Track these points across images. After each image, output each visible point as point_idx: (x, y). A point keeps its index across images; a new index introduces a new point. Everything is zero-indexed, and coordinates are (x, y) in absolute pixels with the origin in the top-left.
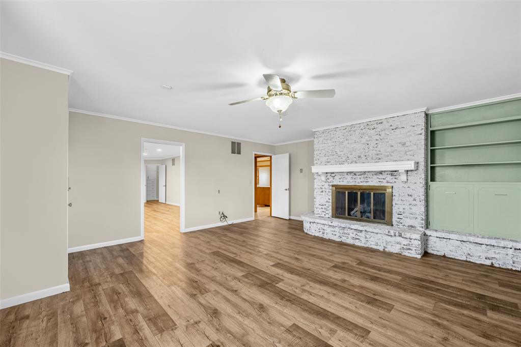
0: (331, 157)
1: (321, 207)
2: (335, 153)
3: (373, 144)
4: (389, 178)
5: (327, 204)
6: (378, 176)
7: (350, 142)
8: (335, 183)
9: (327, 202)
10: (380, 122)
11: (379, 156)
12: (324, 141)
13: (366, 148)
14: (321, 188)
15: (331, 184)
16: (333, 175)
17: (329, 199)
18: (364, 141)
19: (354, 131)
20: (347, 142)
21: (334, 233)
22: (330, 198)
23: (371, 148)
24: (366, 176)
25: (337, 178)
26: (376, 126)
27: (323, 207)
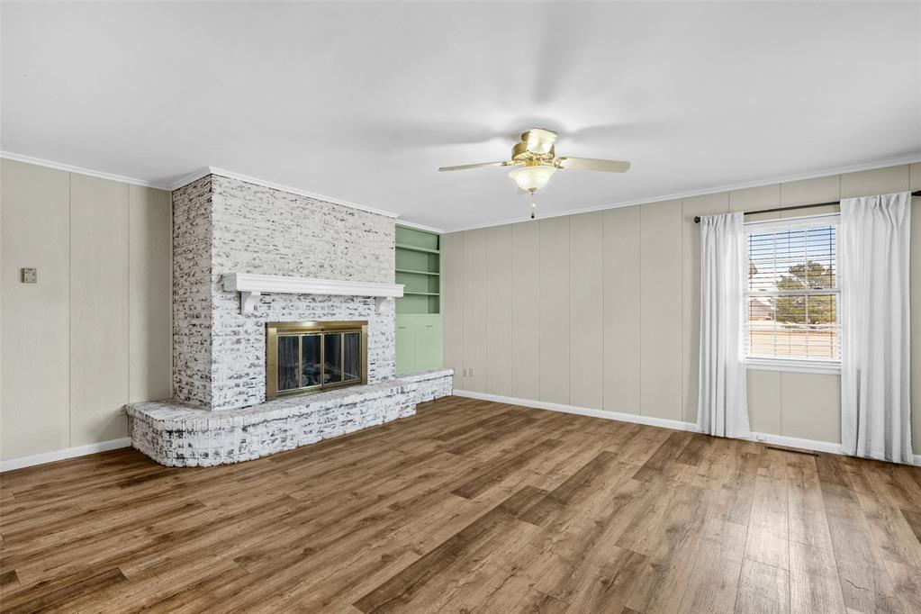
0: (263, 256)
1: (233, 382)
2: (271, 248)
3: (341, 247)
4: (362, 307)
5: (252, 371)
6: (348, 305)
7: (305, 232)
8: (271, 319)
9: (253, 365)
10: (351, 211)
11: (350, 271)
12: (245, 211)
13: (332, 252)
14: (235, 333)
15: (263, 321)
16: (268, 299)
17: (258, 358)
18: (328, 237)
19: (313, 212)
20: (297, 230)
21: (308, 429)
22: (262, 354)
23: (339, 253)
24: (331, 303)
25: (278, 305)
26: (345, 217)
27: (241, 381)
